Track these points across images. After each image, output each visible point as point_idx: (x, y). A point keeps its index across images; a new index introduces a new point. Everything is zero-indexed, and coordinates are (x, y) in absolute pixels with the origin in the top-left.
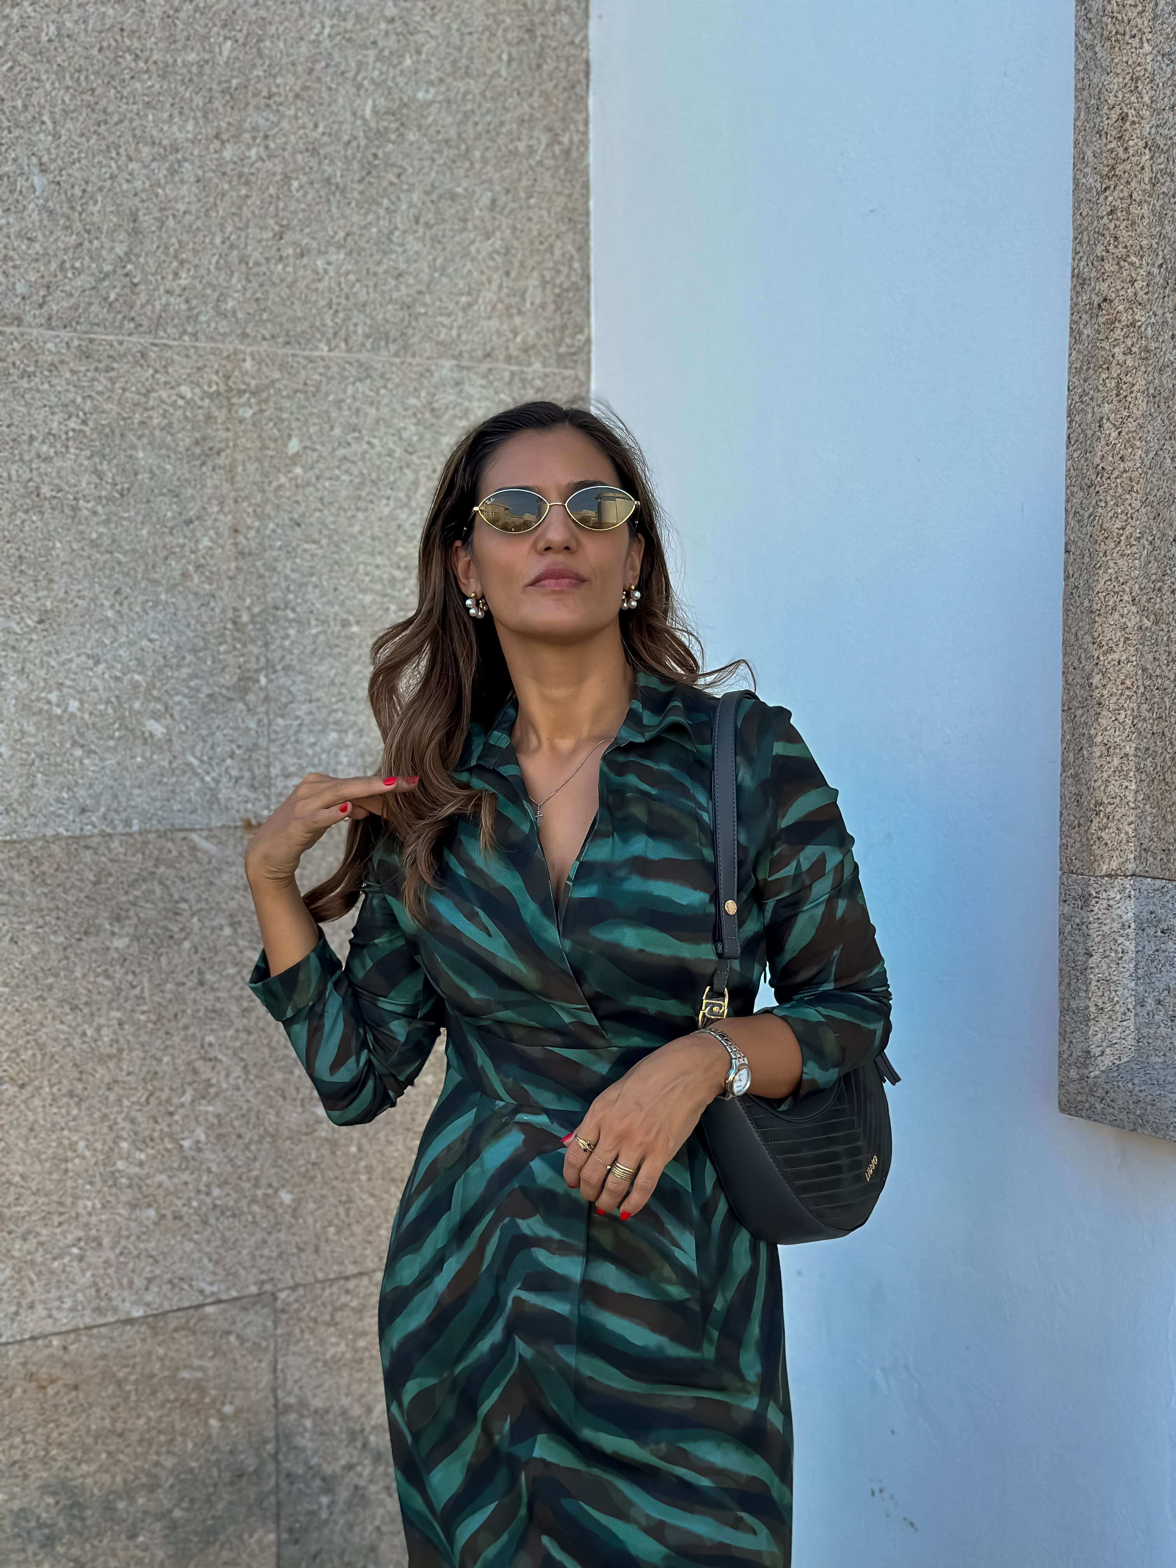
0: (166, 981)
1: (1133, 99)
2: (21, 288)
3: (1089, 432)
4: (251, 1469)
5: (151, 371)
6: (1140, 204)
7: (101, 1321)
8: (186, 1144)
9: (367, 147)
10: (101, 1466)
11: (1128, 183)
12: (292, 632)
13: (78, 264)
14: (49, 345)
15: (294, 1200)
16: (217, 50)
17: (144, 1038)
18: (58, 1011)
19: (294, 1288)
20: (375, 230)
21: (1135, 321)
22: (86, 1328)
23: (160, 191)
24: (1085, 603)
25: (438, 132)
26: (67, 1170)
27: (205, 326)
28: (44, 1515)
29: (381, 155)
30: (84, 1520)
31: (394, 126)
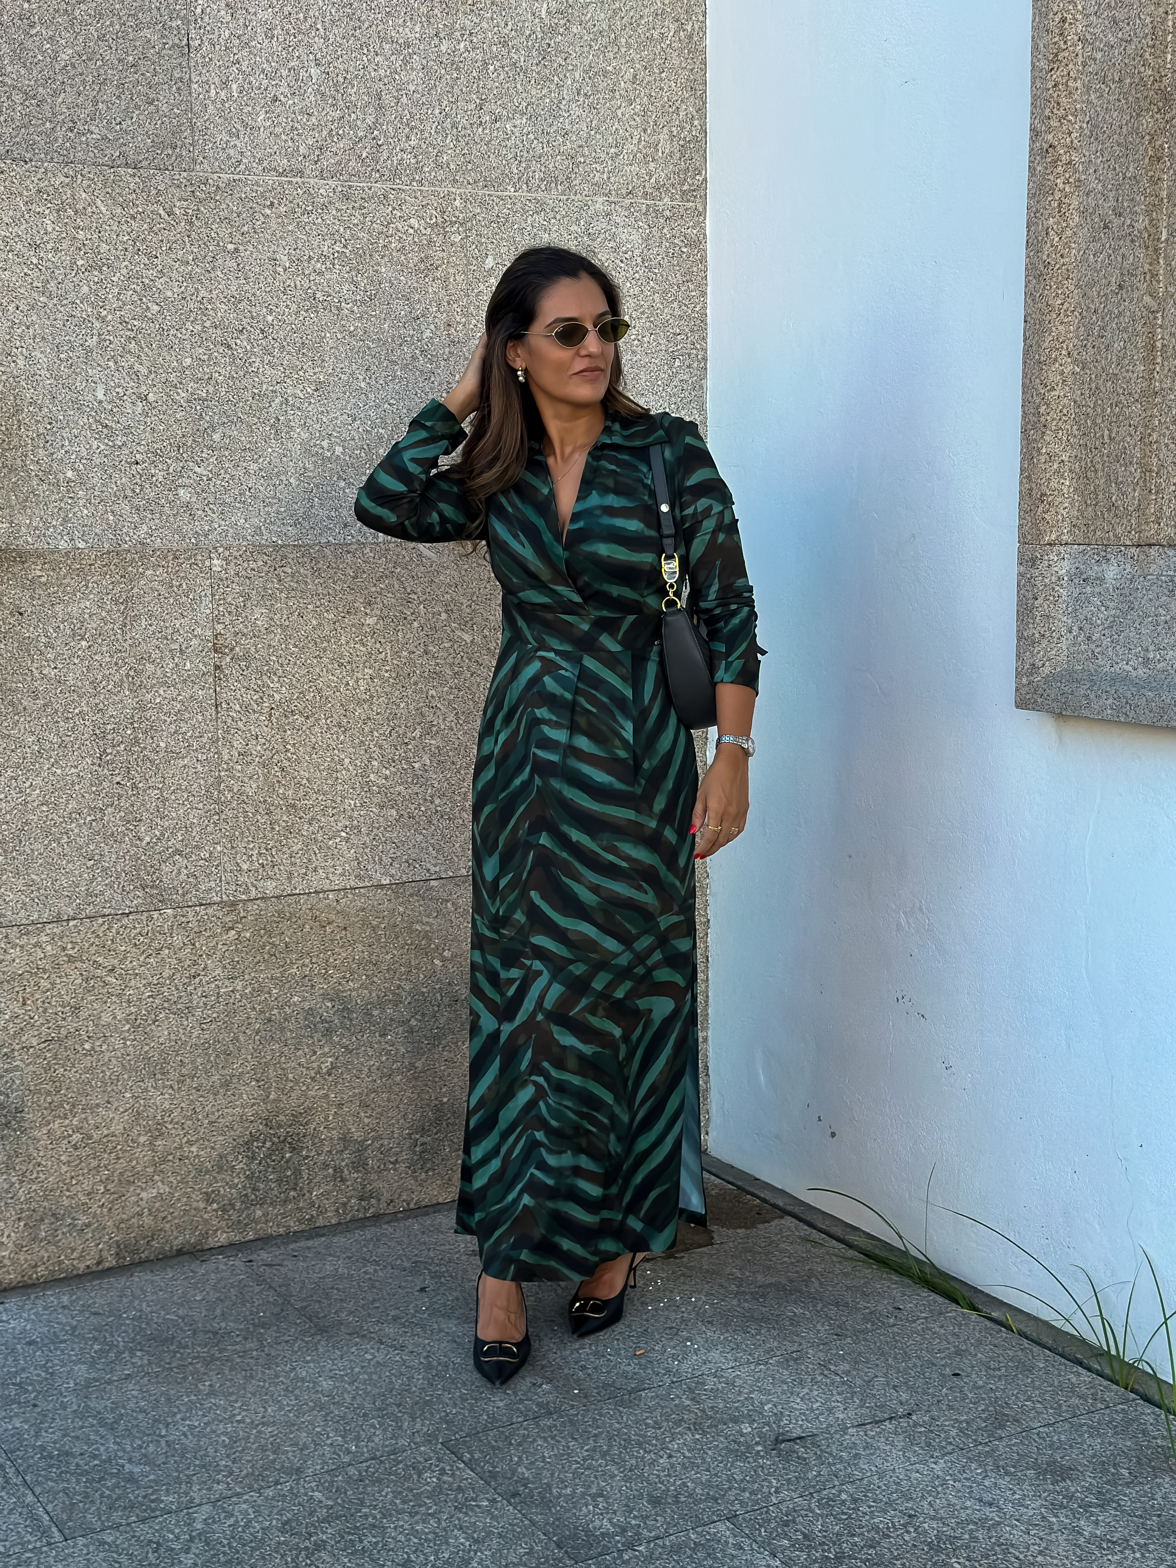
0: (402, 650)
1: (1071, 7)
2: (302, 150)
3: (1040, 238)
4: (463, 997)
5: (390, 209)
6: (1075, 80)
7: (361, 885)
8: (416, 765)
9: (543, 39)
10: (362, 985)
11: (1067, 65)
13: (341, 132)
14: (321, 191)
17: (388, 689)
18: (330, 667)
20: (548, 100)
21: (1071, 161)
22: (351, 889)
23: (397, 77)
24: (1037, 357)
25: (595, 25)
26: (337, 778)
27: (427, 174)
28: (325, 1014)
29: (553, 44)
30: (351, 1020)
31: (562, 22)
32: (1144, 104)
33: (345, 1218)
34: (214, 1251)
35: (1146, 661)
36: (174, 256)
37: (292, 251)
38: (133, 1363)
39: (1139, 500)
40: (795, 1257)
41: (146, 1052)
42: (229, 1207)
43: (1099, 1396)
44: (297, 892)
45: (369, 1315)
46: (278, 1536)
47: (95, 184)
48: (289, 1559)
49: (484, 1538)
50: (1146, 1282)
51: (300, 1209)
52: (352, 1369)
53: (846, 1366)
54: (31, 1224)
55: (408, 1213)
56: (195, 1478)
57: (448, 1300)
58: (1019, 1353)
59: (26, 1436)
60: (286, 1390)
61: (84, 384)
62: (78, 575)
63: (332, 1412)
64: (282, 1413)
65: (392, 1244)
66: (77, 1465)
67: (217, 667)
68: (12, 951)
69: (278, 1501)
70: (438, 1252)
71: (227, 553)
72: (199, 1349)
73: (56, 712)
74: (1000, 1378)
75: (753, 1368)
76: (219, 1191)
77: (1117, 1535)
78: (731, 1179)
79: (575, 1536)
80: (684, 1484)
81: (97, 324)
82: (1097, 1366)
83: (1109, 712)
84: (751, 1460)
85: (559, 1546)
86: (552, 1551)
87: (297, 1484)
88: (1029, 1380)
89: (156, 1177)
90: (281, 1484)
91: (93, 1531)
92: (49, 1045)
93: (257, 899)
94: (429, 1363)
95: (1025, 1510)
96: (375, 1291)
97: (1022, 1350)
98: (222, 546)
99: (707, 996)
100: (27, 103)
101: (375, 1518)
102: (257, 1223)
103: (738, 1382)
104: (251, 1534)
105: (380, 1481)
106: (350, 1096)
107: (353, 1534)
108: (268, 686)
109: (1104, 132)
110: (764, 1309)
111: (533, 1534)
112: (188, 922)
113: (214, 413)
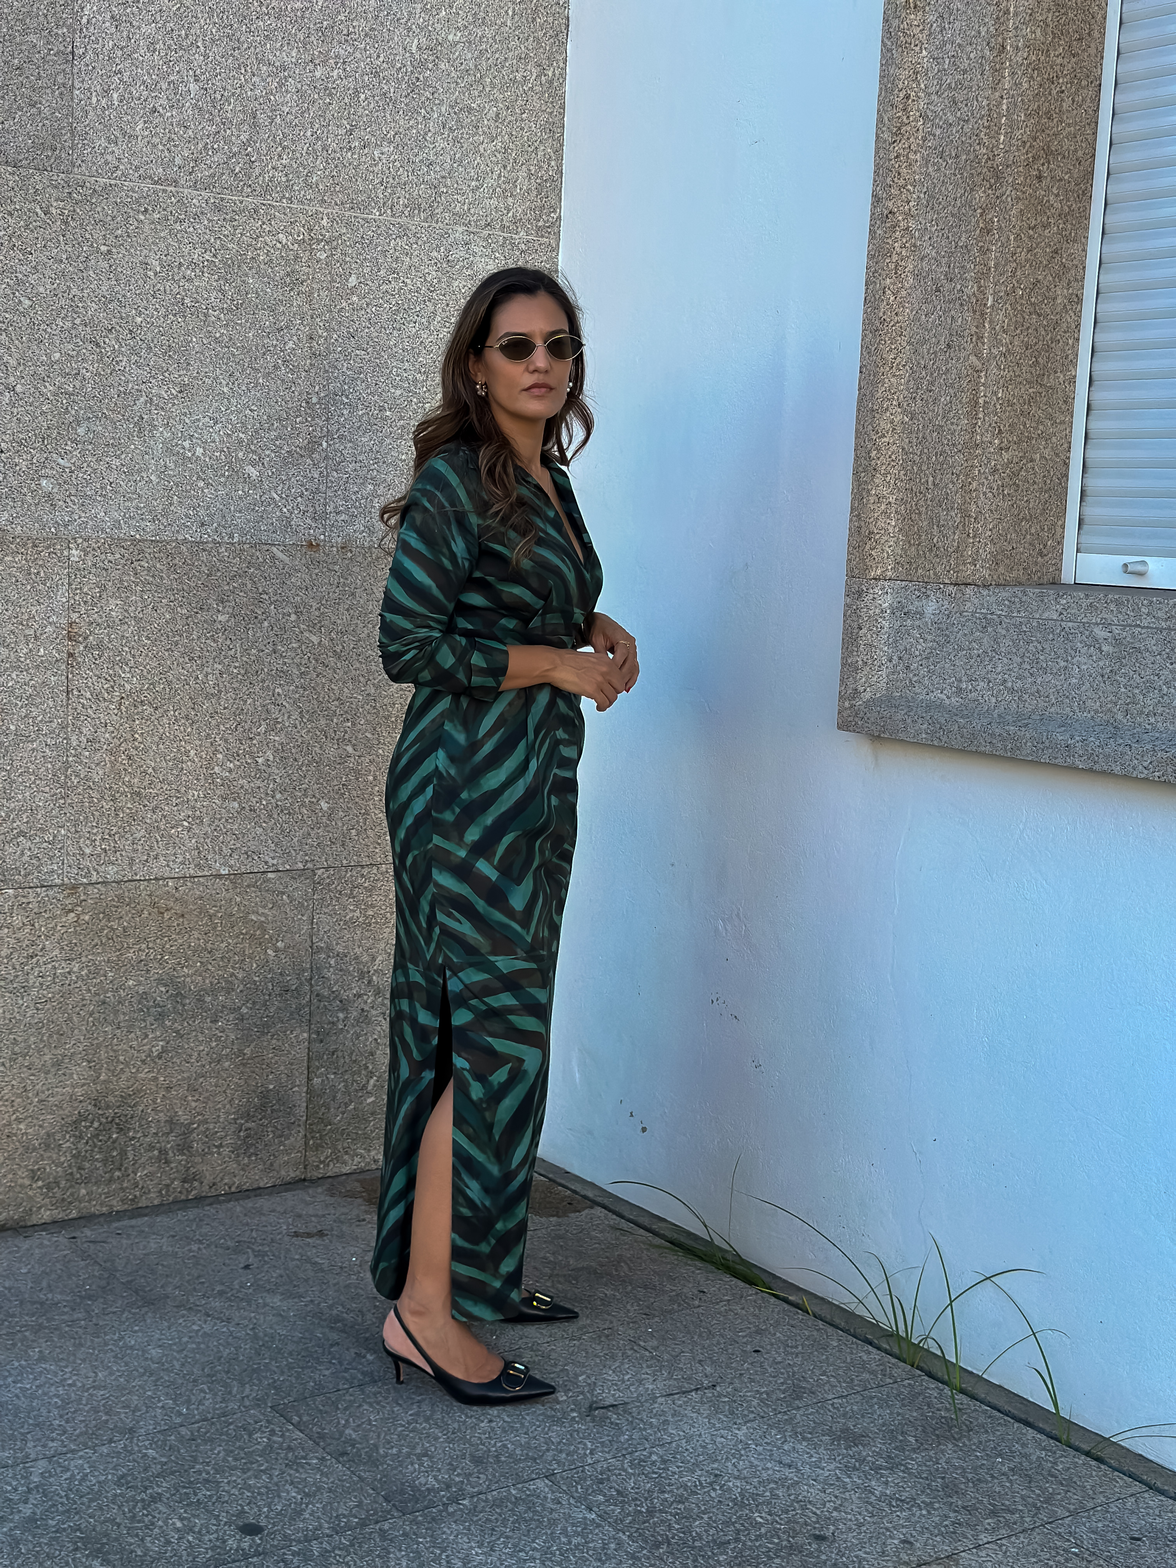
0: (251, 647)
1: (914, 85)
2: (178, 161)
3: (877, 297)
4: (294, 987)
5: (260, 223)
6: (915, 153)
7: (200, 874)
8: (260, 760)
9: (412, 72)
10: (196, 971)
11: (908, 139)
12: (345, 412)
13: (216, 146)
14: (194, 201)
15: (329, 808)
17: (236, 685)
18: (181, 660)
19: (327, 869)
20: (414, 131)
21: (909, 227)
22: (190, 877)
23: (272, 97)
24: (870, 405)
25: (462, 64)
26: (182, 769)
27: (297, 193)
28: (159, 999)
29: (422, 79)
30: (184, 1006)
31: (431, 58)
32: (978, 180)
33: (168, 1200)
34: (37, 1228)
35: (960, 690)
36: (48, 254)
37: (163, 257)
39: (958, 543)
40: (605, 1244)
42: (54, 1185)
43: (888, 1372)
44: (138, 877)
45: (195, 1289)
46: (114, 1489)
48: (126, 1510)
49: (315, 1492)
50: (934, 1267)
51: (123, 1189)
52: (180, 1338)
53: (655, 1343)
55: (229, 1197)
56: (29, 1436)
57: (272, 1277)
58: (815, 1333)
60: (116, 1357)
63: (162, 1378)
64: (113, 1378)
65: (215, 1224)
67: (70, 655)
69: (113, 1457)
70: (260, 1233)
71: (86, 544)
72: (27, 1318)
74: (797, 1355)
75: (567, 1342)
76: (45, 1169)
77: (907, 1494)
78: (543, 1172)
79: (402, 1492)
80: (505, 1446)
82: (886, 1346)
83: (924, 736)
84: (567, 1425)
85: (387, 1499)
86: (381, 1504)
87: (131, 1442)
88: (824, 1357)
90: (115, 1442)
93: (99, 883)
94: (255, 1334)
95: (822, 1471)
96: (200, 1267)
97: (818, 1330)
98: (81, 537)
101: (208, 1473)
102: (80, 1202)
103: (554, 1355)
104: (88, 1487)
105: (211, 1440)
106: (179, 1080)
107: (187, 1488)
108: (120, 676)
109: (940, 203)
110: (576, 1291)
111: (362, 1489)
112: (29, 903)
113: (80, 408)
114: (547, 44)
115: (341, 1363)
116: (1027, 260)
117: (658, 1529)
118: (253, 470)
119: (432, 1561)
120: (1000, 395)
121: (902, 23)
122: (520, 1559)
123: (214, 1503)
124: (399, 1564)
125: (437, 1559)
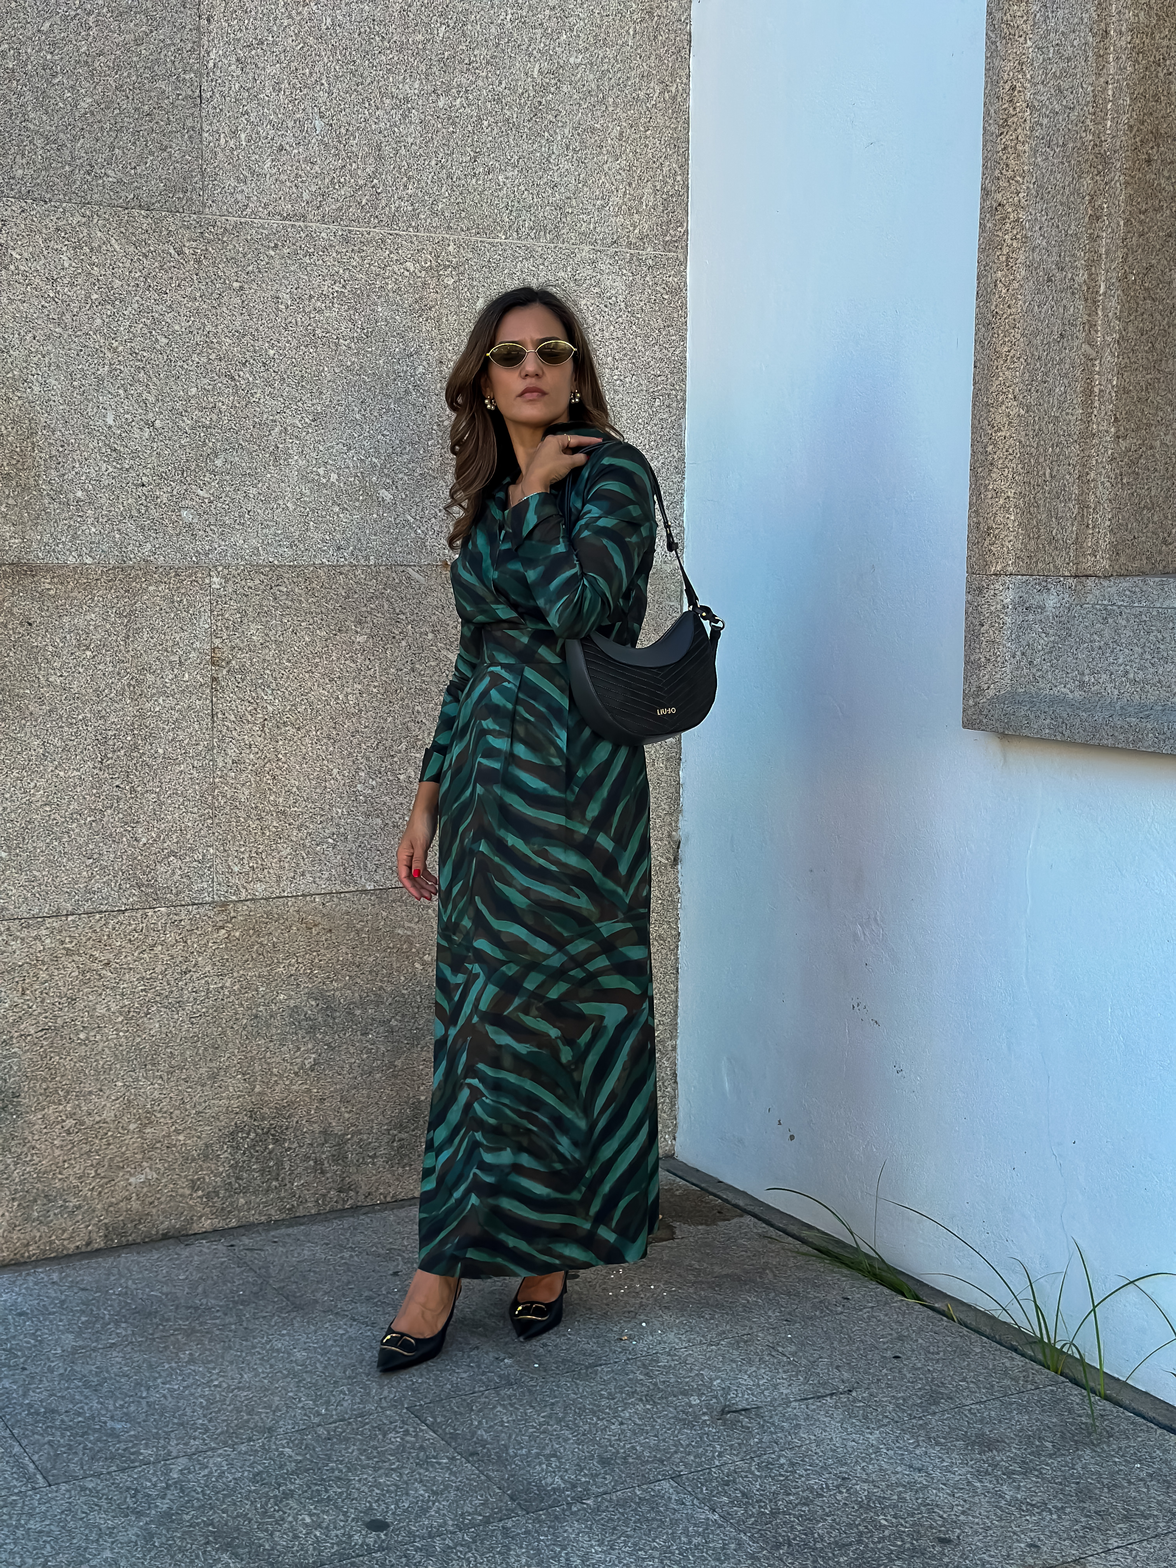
0: (390, 667)
1: (1020, 76)
2: (306, 196)
3: (989, 290)
5: (388, 252)
6: (1023, 143)
7: (346, 890)
8: (402, 777)
9: (534, 97)
10: (345, 985)
11: (1016, 130)
13: (342, 180)
14: (323, 235)
16: (436, 32)
17: (376, 704)
18: (322, 681)
20: (538, 154)
21: (1019, 218)
22: (337, 893)
23: (396, 130)
24: (985, 400)
25: (584, 85)
26: (326, 787)
27: (423, 221)
28: (309, 1012)
29: (544, 102)
30: (334, 1019)
31: (553, 82)
32: (1085, 167)
33: (325, 1209)
34: (198, 1236)
35: (1082, 684)
36: (183, 293)
37: (293, 290)
38: (117, 1334)
39: (1077, 534)
40: (751, 1252)
41: (138, 1044)
42: (213, 1194)
43: (1031, 1378)
44: (285, 894)
45: (344, 1295)
46: (249, 1486)
47: (110, 224)
48: (259, 1506)
49: (443, 1490)
50: (1076, 1271)
51: (281, 1199)
52: (325, 1342)
53: (793, 1348)
54: (25, 1205)
55: (385, 1206)
56: (173, 1435)
58: (958, 1340)
59: (14, 1395)
60: (262, 1359)
61: (95, 410)
62: (85, 589)
63: (304, 1380)
64: (257, 1379)
65: (368, 1232)
66: (62, 1421)
67: (214, 679)
68: (13, 943)
69: (251, 1455)
71: (226, 572)
72: (181, 1322)
73: (61, 717)
74: (938, 1361)
75: (705, 1348)
76: (204, 1179)
77: (1038, 1499)
78: (695, 1182)
79: (528, 1491)
80: (634, 1448)
81: (109, 355)
82: (1030, 1353)
83: (1047, 731)
84: (697, 1428)
85: (512, 1498)
86: (506, 1503)
87: (269, 1441)
88: (966, 1363)
89: (145, 1164)
90: (254, 1441)
91: (76, 1478)
92: (45, 1034)
93: (247, 900)
95: (952, 1476)
96: (350, 1273)
97: (961, 1337)
98: (221, 565)
99: (677, 1006)
100: (48, 147)
101: (341, 1471)
102: (239, 1211)
103: (690, 1360)
104: (224, 1483)
105: (347, 1439)
106: (331, 1092)
107: (319, 1485)
108: (262, 698)
109: (1049, 192)
110: (719, 1297)
111: (489, 1488)
112: (181, 921)
113: (217, 440)
114: (669, 61)
115: (479, 1367)
116: (1138, 246)
117: (780, 1531)
118: (386, 493)
119: (552, 1558)
120: (1115, 383)
121: (1005, 14)
122: (638, 1557)
123: (343, 1501)
124: (519, 1561)
125: (556, 1557)
